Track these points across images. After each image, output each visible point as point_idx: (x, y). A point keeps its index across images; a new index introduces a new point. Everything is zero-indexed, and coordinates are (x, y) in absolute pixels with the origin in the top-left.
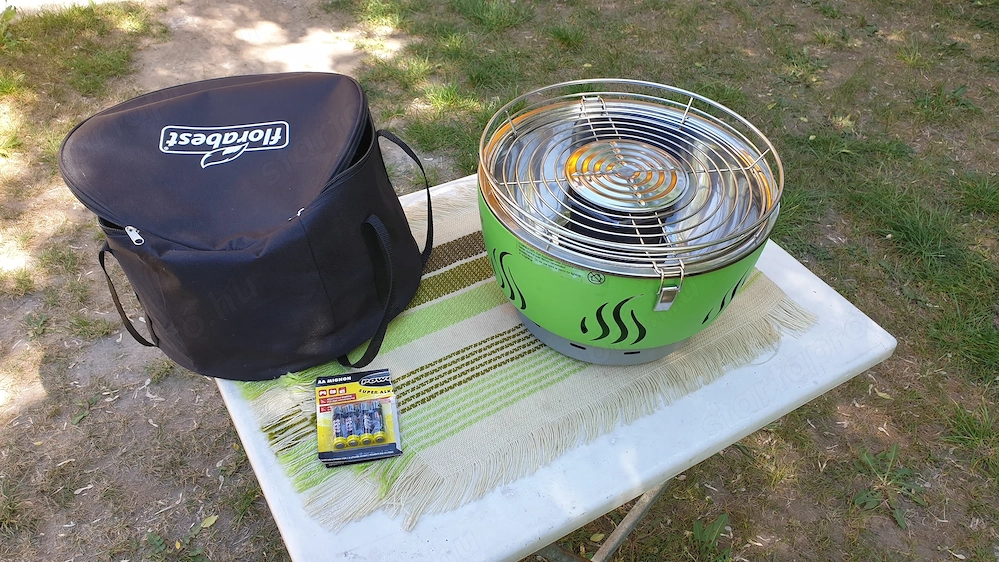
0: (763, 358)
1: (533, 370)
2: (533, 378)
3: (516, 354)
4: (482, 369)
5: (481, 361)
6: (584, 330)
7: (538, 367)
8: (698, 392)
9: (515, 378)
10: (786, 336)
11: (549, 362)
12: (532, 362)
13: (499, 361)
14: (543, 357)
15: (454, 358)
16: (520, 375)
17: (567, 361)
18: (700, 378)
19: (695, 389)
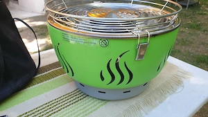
0: (179, 90)
1: (82, 107)
2: (82, 111)
3: (74, 101)
4: (57, 110)
5: (57, 106)
6: (103, 79)
7: (85, 106)
8: (158, 107)
9: (74, 112)
10: (185, 81)
11: (90, 103)
12: (82, 104)
13: (66, 105)
14: (87, 101)
15: (44, 106)
16: (76, 110)
17: (98, 101)
18: (157, 101)
19: (156, 106)
